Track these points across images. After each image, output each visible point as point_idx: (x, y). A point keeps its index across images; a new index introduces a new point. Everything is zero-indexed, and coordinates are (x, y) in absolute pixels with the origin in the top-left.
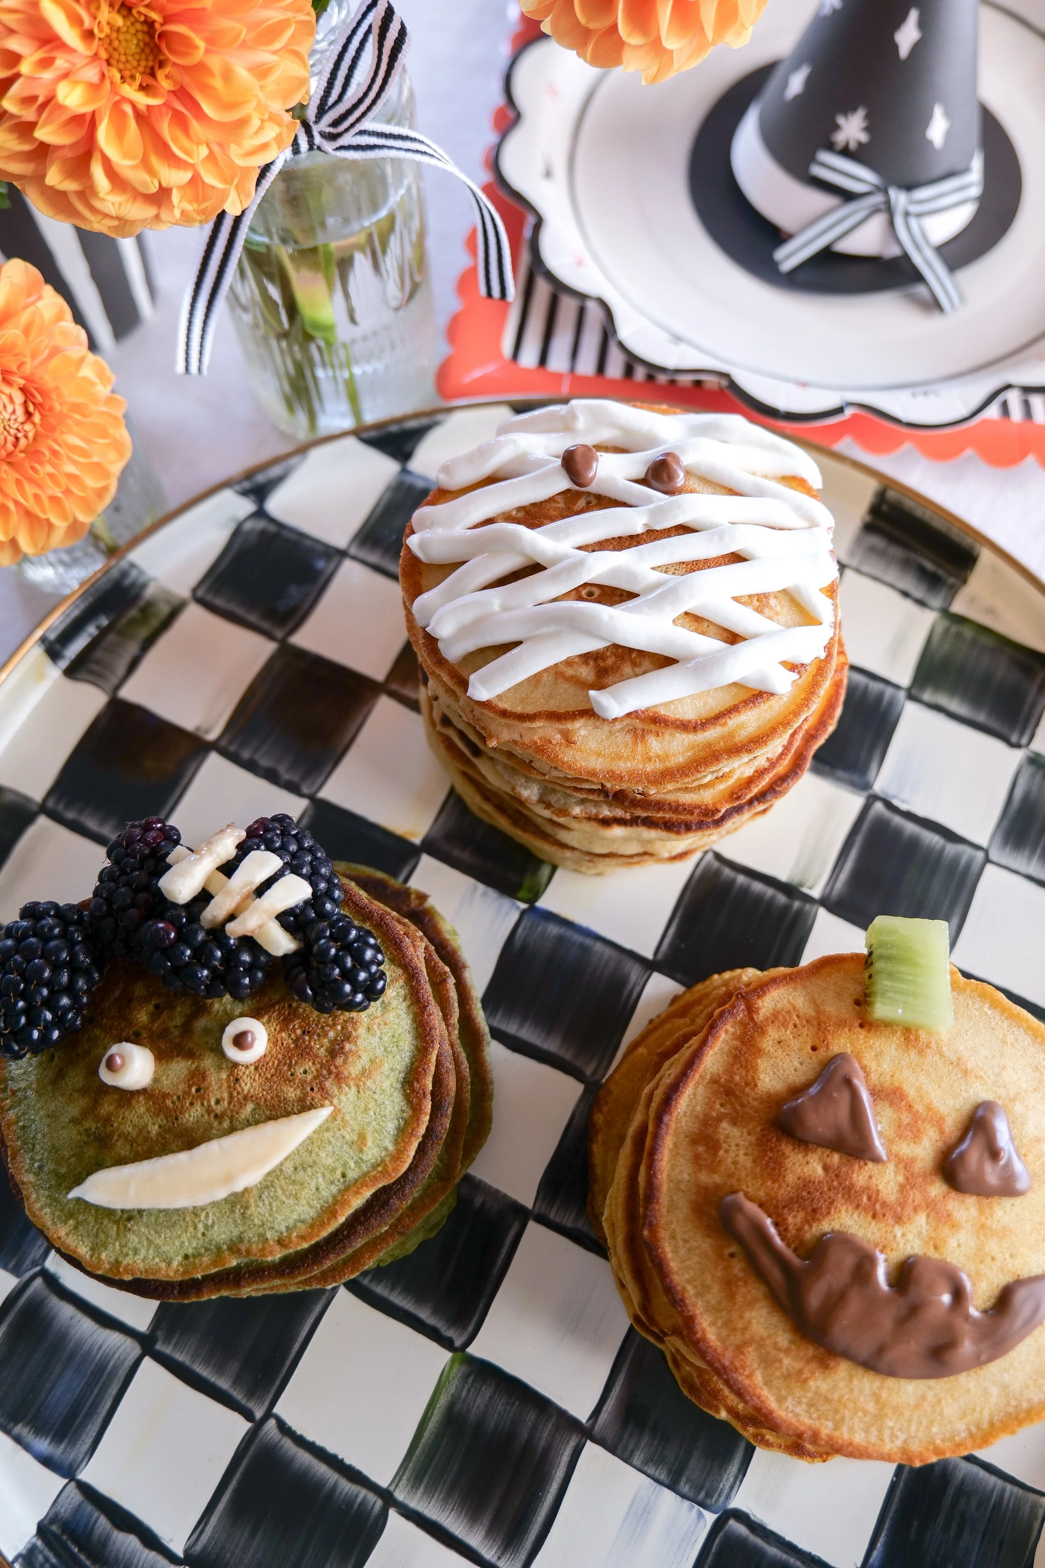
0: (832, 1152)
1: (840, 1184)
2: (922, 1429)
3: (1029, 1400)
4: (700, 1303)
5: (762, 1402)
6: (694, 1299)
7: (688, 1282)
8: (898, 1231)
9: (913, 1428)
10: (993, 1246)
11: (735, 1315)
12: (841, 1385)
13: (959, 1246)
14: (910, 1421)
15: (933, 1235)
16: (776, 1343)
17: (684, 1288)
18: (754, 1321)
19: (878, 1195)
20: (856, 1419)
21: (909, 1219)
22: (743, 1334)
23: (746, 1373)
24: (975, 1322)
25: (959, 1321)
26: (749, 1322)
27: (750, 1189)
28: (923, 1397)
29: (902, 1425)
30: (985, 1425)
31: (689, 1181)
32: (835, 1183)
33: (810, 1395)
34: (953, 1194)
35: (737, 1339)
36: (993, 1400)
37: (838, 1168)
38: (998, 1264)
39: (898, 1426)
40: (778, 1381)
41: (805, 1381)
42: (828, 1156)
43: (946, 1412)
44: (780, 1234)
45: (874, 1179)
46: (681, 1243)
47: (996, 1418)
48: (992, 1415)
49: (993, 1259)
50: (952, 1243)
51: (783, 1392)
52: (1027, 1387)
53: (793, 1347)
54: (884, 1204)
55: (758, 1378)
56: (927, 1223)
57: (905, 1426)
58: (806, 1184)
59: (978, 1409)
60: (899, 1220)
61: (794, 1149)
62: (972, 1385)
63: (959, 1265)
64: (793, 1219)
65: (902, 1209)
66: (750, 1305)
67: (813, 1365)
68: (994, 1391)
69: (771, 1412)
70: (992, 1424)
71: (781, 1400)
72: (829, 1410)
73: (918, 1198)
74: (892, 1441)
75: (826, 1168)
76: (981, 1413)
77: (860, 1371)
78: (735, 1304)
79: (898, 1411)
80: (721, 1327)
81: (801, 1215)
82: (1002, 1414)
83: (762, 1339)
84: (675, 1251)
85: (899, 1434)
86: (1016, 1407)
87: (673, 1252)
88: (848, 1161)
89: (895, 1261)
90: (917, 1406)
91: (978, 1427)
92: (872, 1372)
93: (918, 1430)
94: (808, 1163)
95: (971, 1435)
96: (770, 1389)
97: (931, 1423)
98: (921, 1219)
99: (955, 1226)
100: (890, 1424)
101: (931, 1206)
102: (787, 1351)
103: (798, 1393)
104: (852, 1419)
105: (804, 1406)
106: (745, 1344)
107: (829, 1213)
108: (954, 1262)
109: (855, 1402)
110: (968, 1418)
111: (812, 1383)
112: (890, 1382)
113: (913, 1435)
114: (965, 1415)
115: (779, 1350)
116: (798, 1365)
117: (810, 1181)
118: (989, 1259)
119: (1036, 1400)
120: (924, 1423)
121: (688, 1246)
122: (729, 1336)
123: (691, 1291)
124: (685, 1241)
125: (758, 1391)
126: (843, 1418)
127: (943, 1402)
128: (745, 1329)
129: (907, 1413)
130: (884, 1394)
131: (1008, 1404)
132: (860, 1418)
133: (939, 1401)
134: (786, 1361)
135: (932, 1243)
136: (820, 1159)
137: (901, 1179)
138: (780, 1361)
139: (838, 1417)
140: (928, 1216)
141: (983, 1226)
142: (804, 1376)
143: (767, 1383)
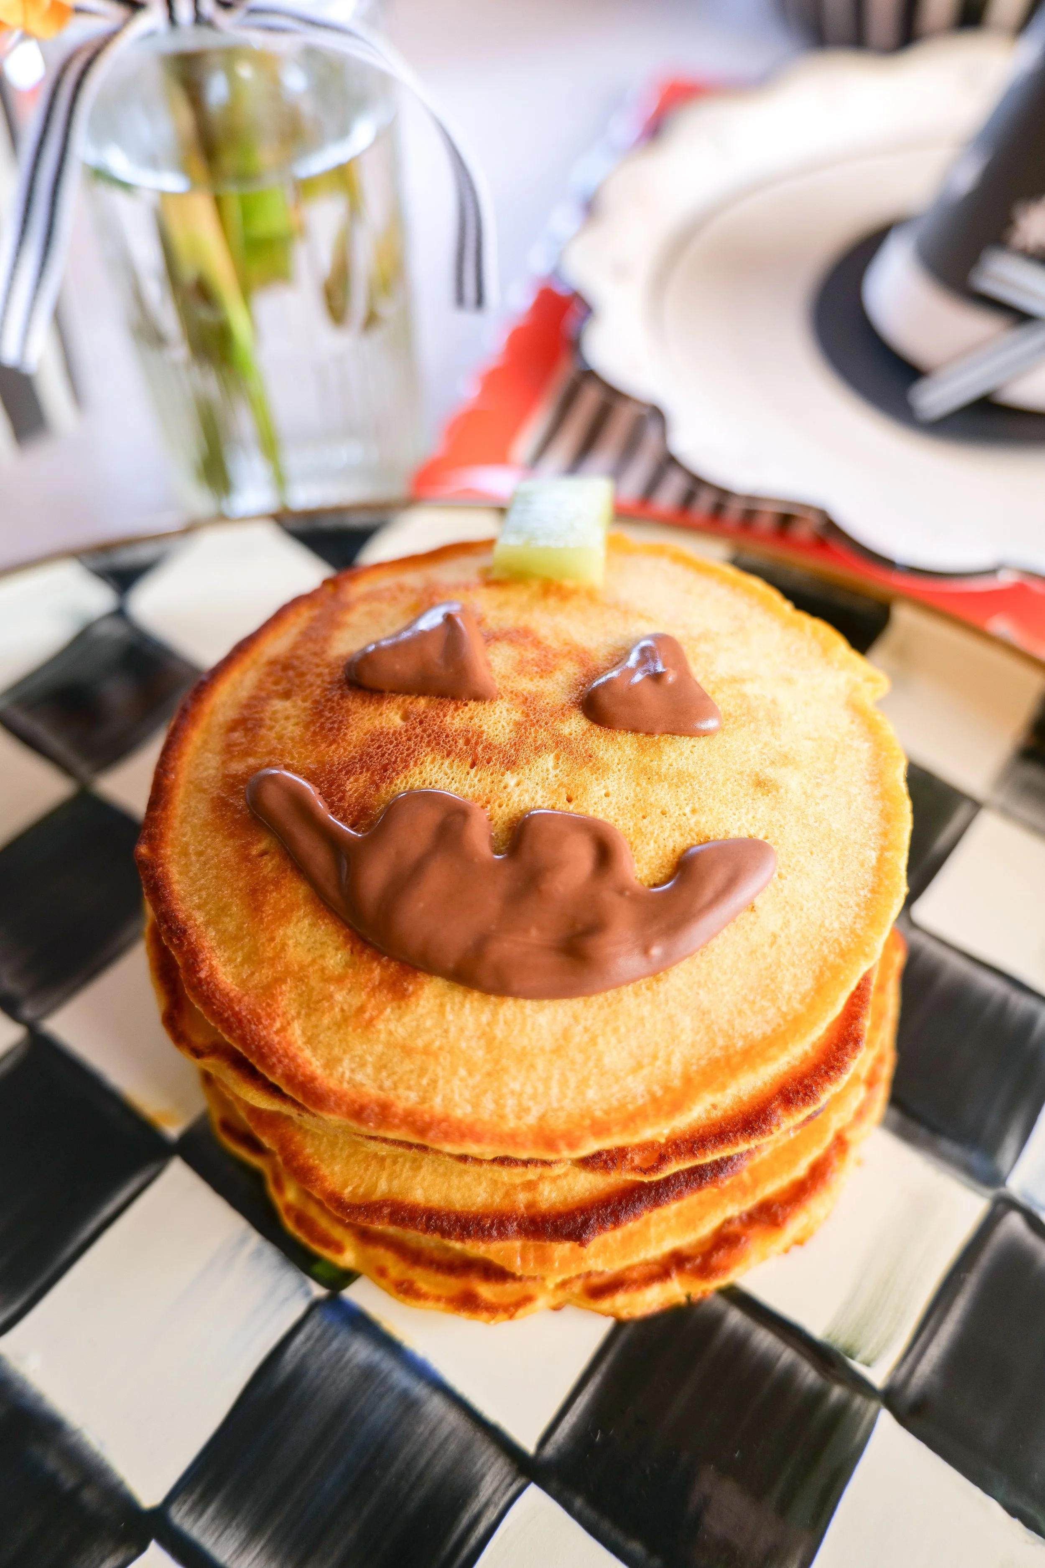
0: (417, 697)
1: (424, 731)
2: (570, 1094)
3: (745, 1037)
4: (212, 933)
5: (298, 1066)
6: (203, 928)
7: (199, 907)
8: (511, 779)
9: (555, 1091)
10: (662, 795)
11: (263, 938)
12: (429, 1023)
13: (607, 795)
14: (547, 1081)
15: (566, 780)
16: (323, 970)
17: (189, 917)
18: (291, 942)
19: (479, 737)
20: (456, 1082)
21: (528, 762)
22: (273, 966)
23: (278, 1025)
24: (636, 898)
25: (609, 896)
26: (284, 947)
27: (295, 762)
28: (566, 1034)
29: (535, 1089)
30: (677, 1083)
31: (215, 777)
32: (418, 730)
33: (379, 1048)
34: (597, 729)
35: (266, 974)
36: (687, 1037)
37: (424, 712)
38: (673, 820)
39: (529, 1090)
40: (329, 1033)
41: (371, 1021)
42: (411, 703)
43: (607, 1061)
44: (331, 805)
45: (476, 720)
46: (194, 858)
47: (694, 1068)
48: (686, 1064)
49: (663, 813)
50: (597, 790)
51: (337, 1051)
52: (740, 1012)
53: (350, 971)
54: (488, 747)
55: (296, 1032)
56: (556, 767)
57: (541, 1089)
58: (377, 737)
59: (661, 1054)
60: (511, 764)
61: (364, 702)
62: (646, 1010)
63: (610, 821)
64: (354, 786)
65: (517, 750)
66: (283, 916)
67: (383, 996)
68: (687, 1022)
69: (313, 1079)
70: (688, 1080)
71: (331, 1063)
72: (411, 1071)
73: (543, 735)
74: (519, 1118)
75: (405, 717)
76: (668, 1062)
77: (457, 996)
78: (261, 921)
79: (523, 1057)
80: (242, 964)
81: (364, 777)
82: (703, 1062)
83: (302, 968)
84: (184, 872)
85: (531, 1103)
86: (726, 1048)
87: (181, 874)
88: (440, 703)
89: (506, 818)
90: (557, 1051)
91: (667, 1089)
92: (476, 995)
93: (564, 1095)
94: (381, 714)
95: (654, 1099)
96: (314, 1050)
97: (584, 1083)
98: (548, 761)
99: (599, 769)
100: (516, 1086)
101: (561, 744)
102: (339, 980)
103: (359, 1048)
104: (448, 1082)
105: (369, 1070)
106: (279, 980)
107: (406, 767)
108: (601, 816)
109: (451, 1052)
110: (645, 1072)
111: (380, 1026)
112: (509, 1008)
113: (555, 1105)
114: (639, 1066)
115: (327, 980)
116: (356, 1002)
117: (381, 733)
118: (659, 811)
119: (757, 1034)
120: (572, 1083)
121: (203, 859)
122: (253, 974)
123: (200, 918)
124: (200, 854)
125: (293, 1050)
126: (434, 1082)
127: (600, 1040)
128: (277, 957)
129: (540, 1064)
130: (499, 1032)
131: (714, 1043)
132: (462, 1080)
133: (593, 1041)
134: (339, 997)
135: (563, 790)
136: (399, 707)
137: (517, 716)
138: (330, 997)
139: (425, 1081)
140: (557, 757)
141: (644, 770)
142: (367, 1015)
143: (311, 1041)
